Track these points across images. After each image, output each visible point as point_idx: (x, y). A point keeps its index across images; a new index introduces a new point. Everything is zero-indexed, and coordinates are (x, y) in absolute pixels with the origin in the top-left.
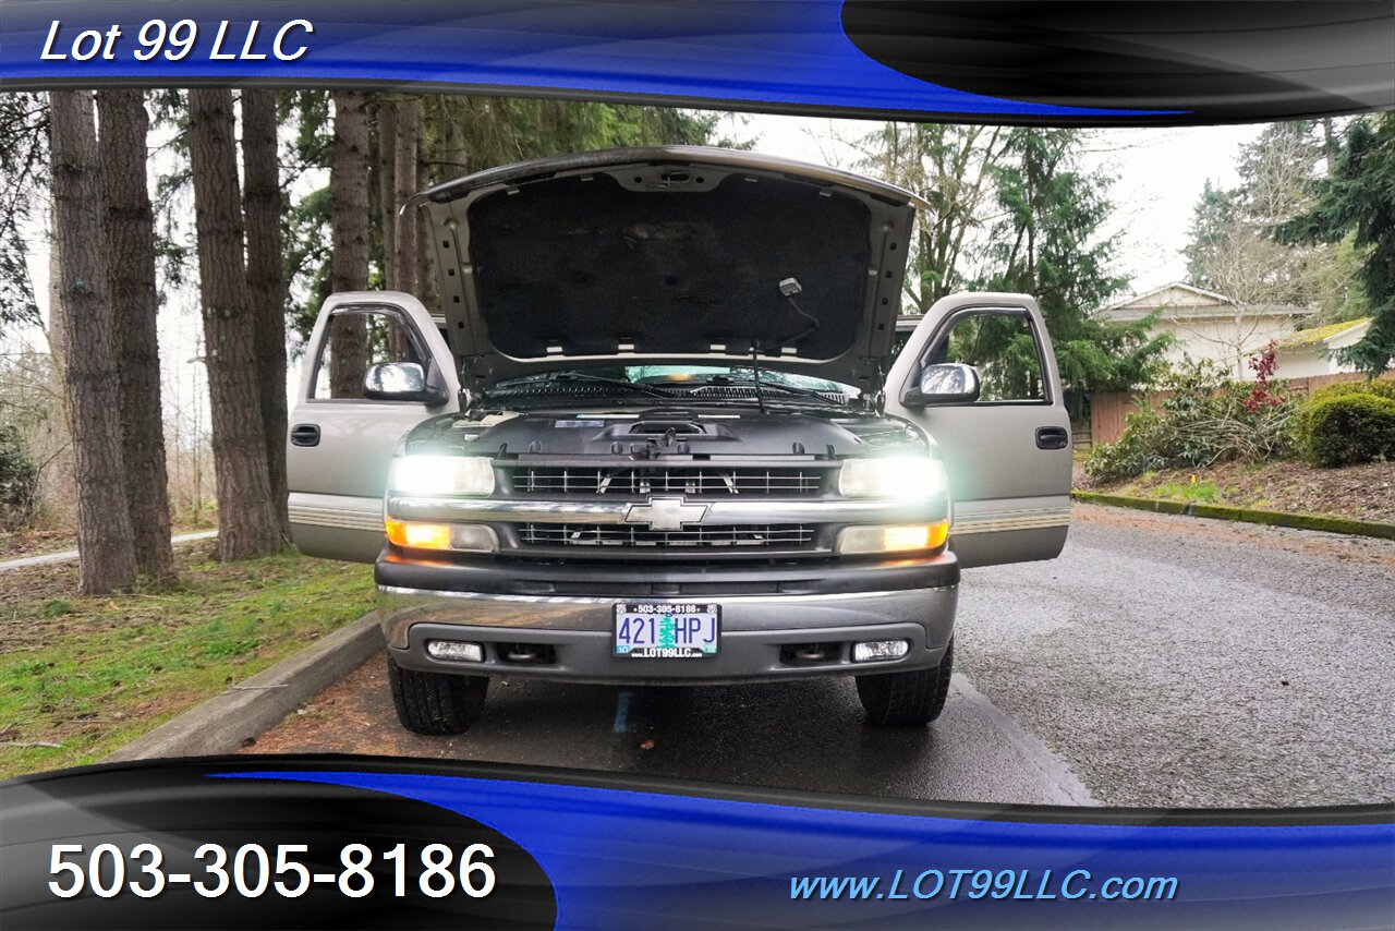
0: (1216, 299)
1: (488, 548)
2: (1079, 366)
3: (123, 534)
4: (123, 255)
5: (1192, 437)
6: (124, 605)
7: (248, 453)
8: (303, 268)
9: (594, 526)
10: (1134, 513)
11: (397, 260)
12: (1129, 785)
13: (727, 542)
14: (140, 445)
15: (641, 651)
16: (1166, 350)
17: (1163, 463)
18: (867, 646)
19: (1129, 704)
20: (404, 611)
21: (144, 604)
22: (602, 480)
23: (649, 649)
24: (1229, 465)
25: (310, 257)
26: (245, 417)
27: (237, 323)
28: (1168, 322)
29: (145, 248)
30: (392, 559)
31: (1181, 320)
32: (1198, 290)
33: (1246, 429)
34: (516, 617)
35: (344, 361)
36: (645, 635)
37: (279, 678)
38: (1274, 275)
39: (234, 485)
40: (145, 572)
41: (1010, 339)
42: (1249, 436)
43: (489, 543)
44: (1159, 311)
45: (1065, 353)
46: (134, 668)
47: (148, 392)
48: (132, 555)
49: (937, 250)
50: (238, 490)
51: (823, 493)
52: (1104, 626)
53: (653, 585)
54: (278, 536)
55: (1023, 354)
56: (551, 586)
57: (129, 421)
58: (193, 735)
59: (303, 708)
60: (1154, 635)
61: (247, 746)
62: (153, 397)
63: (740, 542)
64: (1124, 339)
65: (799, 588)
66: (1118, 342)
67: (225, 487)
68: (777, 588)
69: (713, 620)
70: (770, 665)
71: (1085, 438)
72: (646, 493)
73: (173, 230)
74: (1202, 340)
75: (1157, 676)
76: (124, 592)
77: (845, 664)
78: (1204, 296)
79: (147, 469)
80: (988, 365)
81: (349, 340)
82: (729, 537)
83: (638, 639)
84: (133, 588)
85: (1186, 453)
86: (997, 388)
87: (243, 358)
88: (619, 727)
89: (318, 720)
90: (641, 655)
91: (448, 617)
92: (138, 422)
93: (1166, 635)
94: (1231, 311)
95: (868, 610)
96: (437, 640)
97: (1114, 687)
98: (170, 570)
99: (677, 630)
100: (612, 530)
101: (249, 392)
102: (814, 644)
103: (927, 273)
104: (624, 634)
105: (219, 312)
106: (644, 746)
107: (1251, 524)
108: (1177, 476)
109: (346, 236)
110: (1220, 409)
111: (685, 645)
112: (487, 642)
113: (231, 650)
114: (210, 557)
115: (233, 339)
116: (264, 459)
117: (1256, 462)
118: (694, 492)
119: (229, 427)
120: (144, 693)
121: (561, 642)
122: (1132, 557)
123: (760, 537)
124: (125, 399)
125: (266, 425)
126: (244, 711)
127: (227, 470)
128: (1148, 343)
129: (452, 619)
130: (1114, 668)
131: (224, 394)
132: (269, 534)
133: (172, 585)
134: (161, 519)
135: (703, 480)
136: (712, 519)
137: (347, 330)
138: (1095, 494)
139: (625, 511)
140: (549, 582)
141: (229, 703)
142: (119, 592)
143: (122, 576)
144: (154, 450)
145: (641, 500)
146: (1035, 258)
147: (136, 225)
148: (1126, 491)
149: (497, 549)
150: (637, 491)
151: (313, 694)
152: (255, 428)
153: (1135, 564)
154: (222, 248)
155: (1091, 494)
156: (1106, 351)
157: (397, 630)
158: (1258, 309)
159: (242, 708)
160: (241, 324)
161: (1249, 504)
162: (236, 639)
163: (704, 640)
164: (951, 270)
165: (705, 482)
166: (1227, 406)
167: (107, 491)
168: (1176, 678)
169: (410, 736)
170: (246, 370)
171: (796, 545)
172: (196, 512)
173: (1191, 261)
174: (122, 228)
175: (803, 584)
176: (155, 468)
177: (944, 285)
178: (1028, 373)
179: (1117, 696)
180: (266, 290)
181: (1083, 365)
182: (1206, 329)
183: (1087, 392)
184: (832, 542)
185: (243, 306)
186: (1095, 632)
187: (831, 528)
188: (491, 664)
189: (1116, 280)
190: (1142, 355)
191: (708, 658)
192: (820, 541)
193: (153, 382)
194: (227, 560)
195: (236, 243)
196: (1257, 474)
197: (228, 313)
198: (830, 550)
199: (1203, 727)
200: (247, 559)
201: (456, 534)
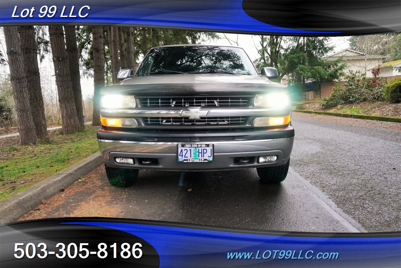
0: (359, 54)
1: (134, 126)
2: (318, 74)
3: (32, 127)
4: (25, 40)
5: (353, 94)
6: (33, 148)
7: (70, 102)
8: (85, 47)
9: (170, 118)
10: (335, 118)
11: (113, 44)
12: (349, 203)
13: (216, 123)
14: (35, 100)
15: (187, 160)
16: (344, 69)
17: (343, 102)
18: (263, 158)
19: (345, 176)
20: (108, 148)
21: (39, 147)
22: (172, 102)
23: (189, 160)
24: (364, 103)
25: (87, 43)
26: (68, 91)
27: (64, 62)
28: (345, 61)
29: (32, 38)
30: (103, 130)
31: (349, 60)
32: (354, 51)
33: (369, 92)
34: (146, 149)
35: (98, 74)
36: (188, 155)
37: (72, 170)
38: (377, 46)
39: (66, 112)
40: (39, 138)
41: (297, 66)
42: (370, 94)
43: (134, 124)
44: (342, 57)
45: (313, 70)
46: (31, 167)
47: (36, 83)
48: (35, 133)
49: (275, 39)
50: (67, 113)
51: (249, 106)
52: (332, 151)
53: (191, 138)
54: (80, 127)
55: (301, 71)
56: (156, 138)
57: (31, 92)
58: (42, 189)
59: (80, 179)
60: (349, 154)
61: (62, 191)
62: (38, 85)
63: (220, 123)
64: (331, 66)
65: (241, 138)
66: (329, 67)
67: (63, 113)
68: (233, 138)
69: (211, 149)
70: (231, 164)
71: (319, 96)
72: (187, 107)
73: (44, 35)
74: (355, 66)
75: (352, 167)
76: (33, 144)
77: (256, 164)
78: (355, 53)
79: (38, 107)
80: (290, 75)
81: (99, 68)
82: (217, 121)
83: (186, 156)
84: (36, 143)
85: (351, 99)
86: (293, 81)
87: (66, 73)
88: (181, 184)
89: (85, 183)
90: (187, 162)
91: (123, 150)
92: (34, 93)
93: (352, 154)
94: (363, 57)
95: (262, 146)
96: (119, 157)
97: (339, 170)
98: (47, 137)
99: (199, 153)
100: (176, 119)
101: (69, 84)
102: (245, 157)
103: (272, 46)
104: (181, 155)
105: (58, 60)
106: (188, 190)
107: (371, 120)
108: (348, 106)
109: (96, 35)
110: (362, 86)
111: (202, 158)
112: (135, 158)
113: (61, 161)
114: (60, 133)
115: (63, 67)
116: (74, 104)
117: (372, 102)
118: (204, 106)
119: (63, 94)
120: (32, 175)
121: (159, 157)
122: (337, 130)
123: (227, 121)
124: (30, 86)
125: (74, 94)
126: (60, 181)
127: (63, 107)
128: (338, 67)
129: (125, 150)
130: (338, 164)
131: (61, 84)
132: (77, 126)
133: (48, 142)
134: (43, 122)
135: (207, 102)
136: (210, 115)
137: (98, 65)
138: (323, 112)
139: (180, 113)
140: (155, 137)
141: (55, 178)
142: (32, 144)
143: (32, 139)
144: (39, 101)
145: (186, 109)
146: (305, 41)
147: (29, 31)
148: (332, 111)
149: (137, 126)
150: (185, 106)
151: (84, 175)
152: (71, 94)
153: (339, 132)
154: (57, 39)
155: (322, 112)
156: (326, 70)
157: (106, 154)
158: (372, 57)
159: (60, 180)
160: (65, 63)
161: (370, 114)
162: (63, 157)
163: (208, 156)
164: (280, 45)
165: (208, 102)
166: (364, 85)
167: (26, 114)
168: (358, 167)
169: (113, 188)
170: (68, 77)
171: (239, 124)
172: (58, 121)
173: (351, 43)
174: (24, 32)
175: (242, 137)
176: (40, 106)
177: (277, 50)
178: (302, 76)
179: (340, 173)
180: (72, 52)
181: (319, 74)
182: (356, 63)
183: (320, 82)
184: (252, 123)
185: (65, 57)
186: (330, 153)
187: (251, 118)
188: (137, 165)
189: (330, 48)
190: (337, 71)
191: (209, 162)
192: (248, 122)
193: (38, 80)
194: (65, 134)
195: (62, 37)
196: (373, 105)
197: (61, 59)
198: (251, 125)
199: (371, 184)
200: (71, 134)
201: (123, 121)
